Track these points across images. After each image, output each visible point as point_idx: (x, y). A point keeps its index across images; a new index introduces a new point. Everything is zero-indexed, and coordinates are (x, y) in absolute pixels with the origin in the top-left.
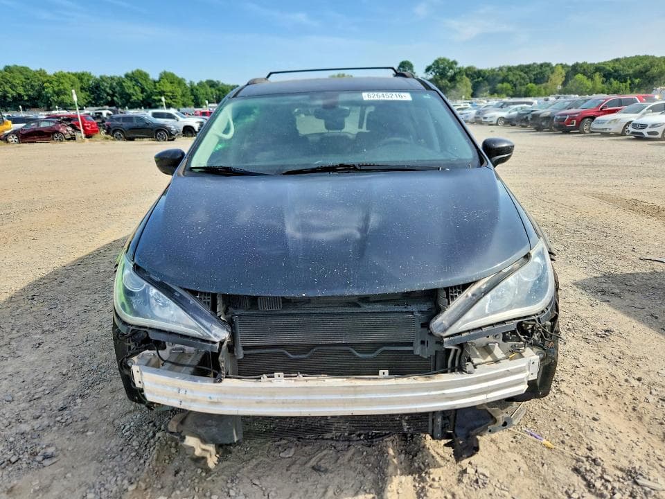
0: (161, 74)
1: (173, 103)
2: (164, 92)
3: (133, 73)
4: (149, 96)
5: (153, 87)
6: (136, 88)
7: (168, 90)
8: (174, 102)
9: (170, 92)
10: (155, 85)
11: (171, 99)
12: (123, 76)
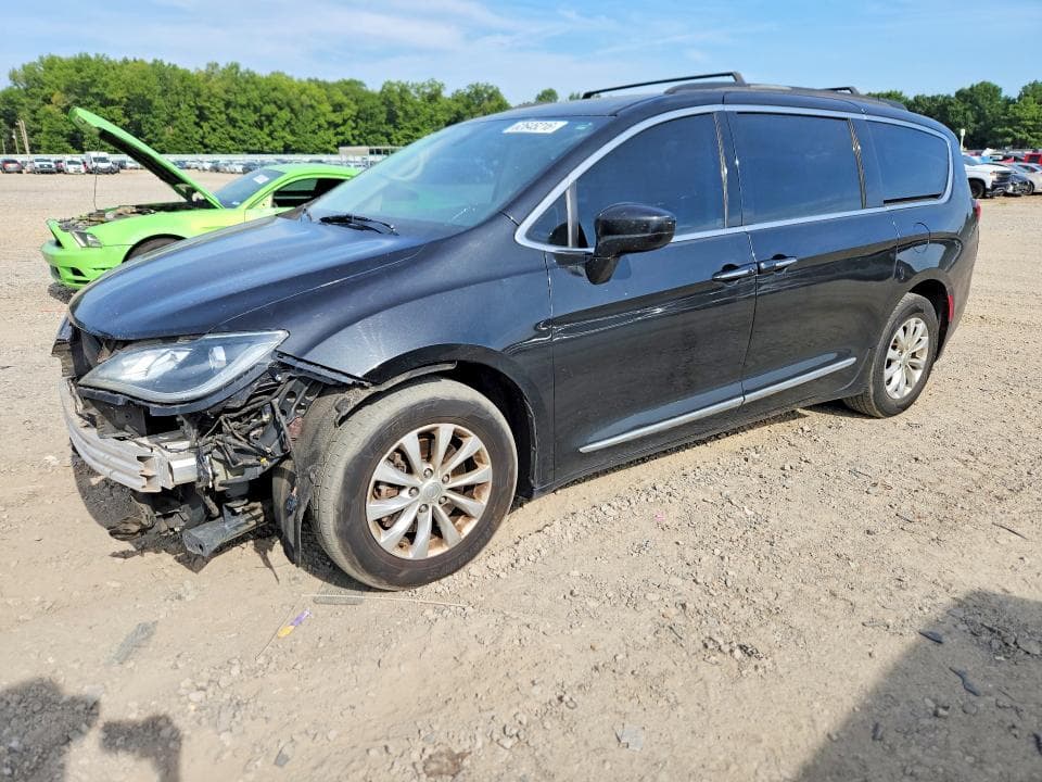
0: (1025, 88)
1: (1030, 139)
2: (1019, 119)
3: (971, 89)
4: (988, 128)
5: (1001, 111)
6: (969, 113)
7: (1029, 115)
8: (1033, 137)
9: (1033, 119)
10: (1007, 108)
11: (1029, 131)
12: (953, 95)
